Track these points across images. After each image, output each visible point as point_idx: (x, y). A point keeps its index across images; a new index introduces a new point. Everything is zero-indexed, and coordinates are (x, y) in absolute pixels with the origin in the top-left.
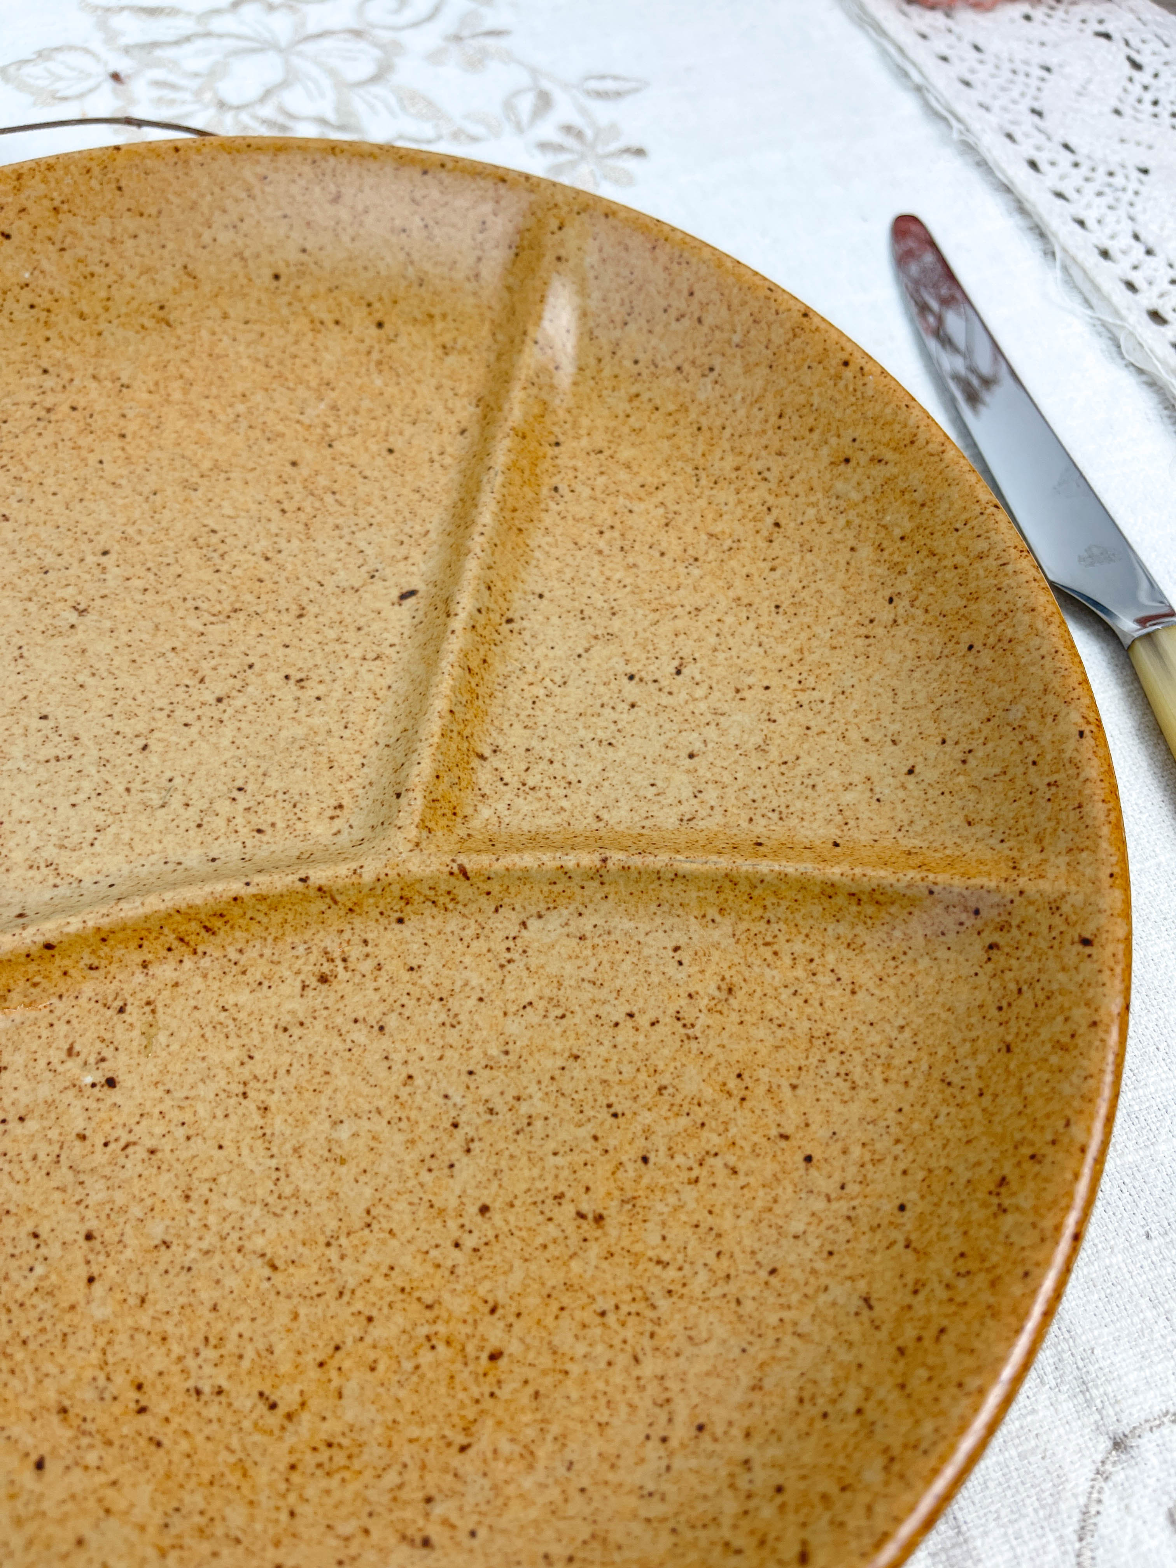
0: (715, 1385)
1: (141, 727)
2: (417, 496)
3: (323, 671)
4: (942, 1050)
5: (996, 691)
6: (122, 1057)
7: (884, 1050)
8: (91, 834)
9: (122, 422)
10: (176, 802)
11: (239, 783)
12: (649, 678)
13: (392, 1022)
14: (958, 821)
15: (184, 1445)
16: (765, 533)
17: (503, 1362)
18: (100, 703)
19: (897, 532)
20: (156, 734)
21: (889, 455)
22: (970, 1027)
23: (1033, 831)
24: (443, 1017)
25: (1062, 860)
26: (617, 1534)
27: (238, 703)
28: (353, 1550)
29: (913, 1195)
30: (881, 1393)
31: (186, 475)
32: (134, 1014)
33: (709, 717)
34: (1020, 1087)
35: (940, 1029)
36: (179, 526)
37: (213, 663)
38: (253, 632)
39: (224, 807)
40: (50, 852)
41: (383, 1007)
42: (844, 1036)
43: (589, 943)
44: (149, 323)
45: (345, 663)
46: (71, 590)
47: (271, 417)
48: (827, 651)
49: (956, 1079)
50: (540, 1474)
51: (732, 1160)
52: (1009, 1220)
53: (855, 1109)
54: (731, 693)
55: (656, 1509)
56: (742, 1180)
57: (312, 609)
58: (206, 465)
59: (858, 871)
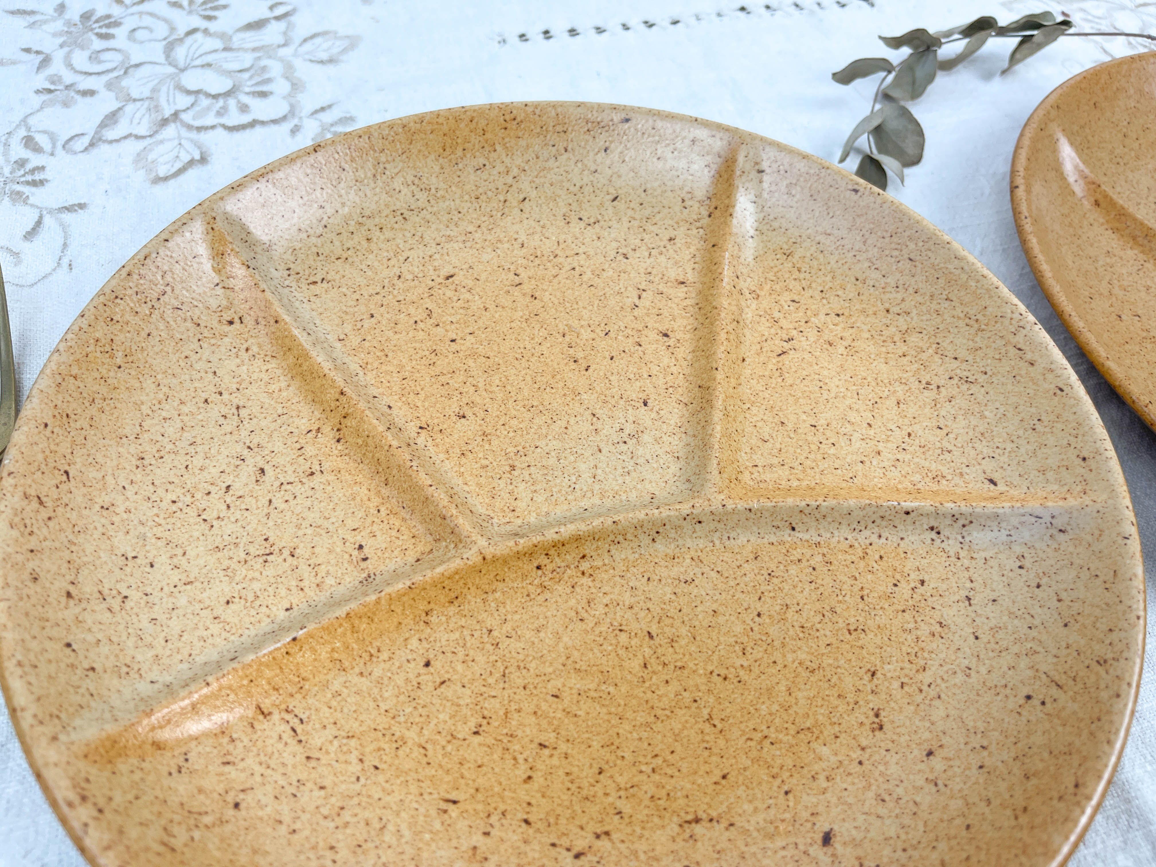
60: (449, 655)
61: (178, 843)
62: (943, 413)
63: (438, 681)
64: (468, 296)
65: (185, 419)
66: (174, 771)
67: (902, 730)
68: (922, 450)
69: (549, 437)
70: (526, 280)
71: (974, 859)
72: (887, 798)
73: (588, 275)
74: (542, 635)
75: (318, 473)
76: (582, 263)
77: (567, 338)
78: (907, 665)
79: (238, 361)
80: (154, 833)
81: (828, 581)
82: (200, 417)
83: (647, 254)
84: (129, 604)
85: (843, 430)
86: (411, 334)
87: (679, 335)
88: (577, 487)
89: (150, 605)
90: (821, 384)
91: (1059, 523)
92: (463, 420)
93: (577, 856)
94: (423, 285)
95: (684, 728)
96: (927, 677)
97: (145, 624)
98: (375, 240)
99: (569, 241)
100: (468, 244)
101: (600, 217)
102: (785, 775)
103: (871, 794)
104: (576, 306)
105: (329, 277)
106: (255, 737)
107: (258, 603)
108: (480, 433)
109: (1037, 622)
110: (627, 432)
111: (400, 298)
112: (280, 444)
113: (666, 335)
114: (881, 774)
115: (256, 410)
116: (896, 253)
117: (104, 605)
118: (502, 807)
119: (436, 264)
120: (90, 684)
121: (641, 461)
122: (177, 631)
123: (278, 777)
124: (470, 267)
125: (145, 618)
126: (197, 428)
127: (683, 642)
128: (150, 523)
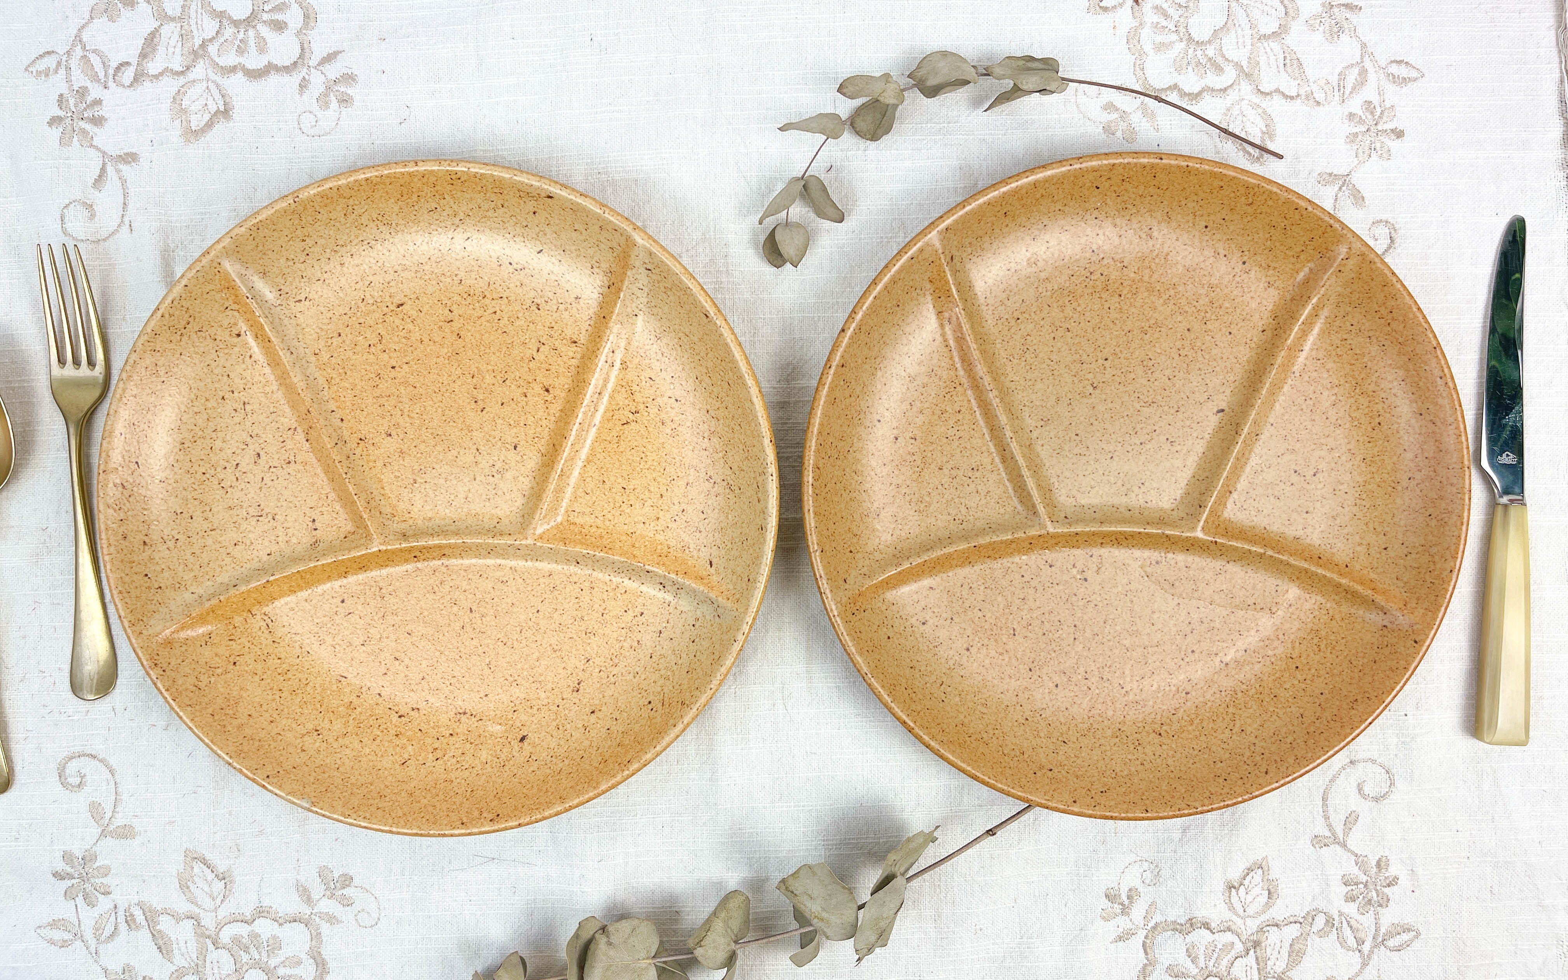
0: (1249, 721)
1: (1111, 448)
2: (1235, 361)
3: (1181, 439)
4: (1353, 651)
5: (1430, 537)
6: (1090, 572)
7: (1334, 643)
8: (1089, 489)
9: (1121, 288)
10: (1120, 483)
11: (1143, 481)
12: (1302, 474)
13: (1177, 584)
14: (1394, 576)
15: (1097, 691)
16: (1373, 425)
17: (1189, 696)
18: (1097, 434)
19: (1426, 455)
20: (1117, 453)
21: (1439, 424)
22: (1366, 648)
23: (1417, 595)
24: (1193, 587)
25: (1422, 611)
26: (1214, 748)
27: (1148, 447)
28: (1140, 730)
29: (1327, 692)
30: (1299, 741)
31: (1143, 324)
32: (1094, 559)
33: (1320, 498)
34: (1373, 676)
35: (1356, 644)
36: (1137, 353)
37: (1141, 426)
38: (1158, 415)
39: (1136, 489)
40: (1074, 492)
41: (1175, 578)
42: (1323, 633)
43: (1248, 575)
44: (1144, 236)
45: (1190, 438)
46: (1090, 376)
47: (1183, 301)
48: (1375, 486)
49: (1354, 663)
50: (1194, 727)
51: (1273, 660)
52: (1354, 712)
53: (1317, 658)
54: (1331, 490)
55: (1225, 746)
56: (1274, 667)
57: (1182, 409)
58: (1152, 321)
59: (1352, 584)
60: (355, 598)
61: (202, 685)
62: (710, 503)
63: (348, 611)
64: (410, 326)
65: (209, 411)
66: (203, 644)
67: (587, 696)
68: (686, 524)
69: (444, 462)
70: (456, 318)
71: (572, 775)
72: (561, 728)
73: (505, 321)
74: (409, 597)
75: (293, 462)
76: (503, 307)
77: (475, 380)
78: (609, 661)
79: (244, 366)
80: (191, 680)
81: (587, 599)
82: (219, 410)
83: (555, 307)
84: (179, 544)
85: (642, 496)
86: (364, 358)
87: (557, 392)
88: (454, 504)
89: (191, 544)
90: (643, 455)
91: (720, 611)
92: (389, 438)
93: (400, 717)
94: (379, 310)
95: (474, 665)
96: (615, 671)
97: (189, 556)
98: (346, 265)
99: (498, 284)
100: (419, 275)
101: (526, 265)
102: (518, 702)
103: (555, 724)
104: (487, 351)
105: (311, 296)
106: (247, 627)
107: (252, 548)
108: (399, 450)
109: (680, 662)
110: (496, 468)
111: (362, 321)
112: (271, 436)
113: (547, 391)
114: (565, 715)
115: (256, 407)
116: (722, 373)
117: (165, 547)
118: (369, 685)
119: (393, 290)
120: (158, 597)
121: (500, 493)
122: (206, 561)
123: (257, 649)
124: (417, 298)
125: (188, 552)
126: (218, 419)
127: (488, 619)
128: (190, 489)
